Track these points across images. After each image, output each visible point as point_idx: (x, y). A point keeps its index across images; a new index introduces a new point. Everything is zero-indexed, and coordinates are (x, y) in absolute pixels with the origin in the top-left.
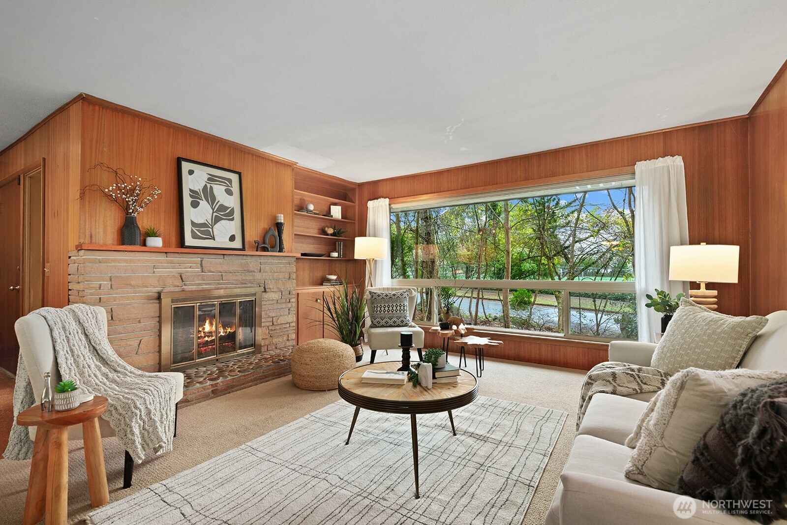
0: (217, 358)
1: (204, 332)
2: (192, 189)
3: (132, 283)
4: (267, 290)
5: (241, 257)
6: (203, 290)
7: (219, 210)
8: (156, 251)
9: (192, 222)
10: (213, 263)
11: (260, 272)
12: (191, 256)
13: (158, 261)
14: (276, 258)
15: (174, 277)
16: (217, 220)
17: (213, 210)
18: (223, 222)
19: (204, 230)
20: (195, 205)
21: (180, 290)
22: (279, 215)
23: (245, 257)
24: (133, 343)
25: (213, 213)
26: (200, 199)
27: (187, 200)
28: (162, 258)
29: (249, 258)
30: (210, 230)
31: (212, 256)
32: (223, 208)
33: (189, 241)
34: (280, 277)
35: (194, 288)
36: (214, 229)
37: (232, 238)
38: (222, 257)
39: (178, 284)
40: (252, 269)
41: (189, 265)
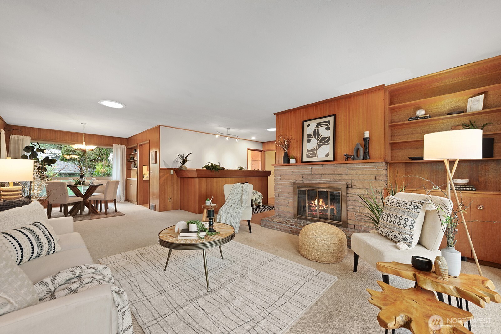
0: (318, 220)
1: (315, 205)
2: (308, 133)
3: (285, 178)
4: (353, 187)
5: (333, 165)
6: (312, 183)
7: (321, 140)
8: (293, 165)
9: (307, 149)
10: (318, 169)
11: (347, 174)
12: (307, 166)
13: (294, 169)
14: (361, 164)
15: (299, 176)
16: (319, 146)
17: (318, 141)
18: (322, 146)
19: (313, 153)
20: (309, 141)
21: (302, 182)
22: (366, 132)
23: (335, 165)
24: (286, 201)
25: (318, 142)
26: (312, 138)
27: (306, 139)
28: (295, 168)
29: (338, 165)
30: (316, 152)
31: (317, 166)
32: (323, 138)
33: (305, 159)
34: (365, 178)
35: (308, 182)
36: (318, 151)
37: (327, 155)
38: (321, 166)
39: (301, 179)
40: (340, 172)
41: (306, 170)
